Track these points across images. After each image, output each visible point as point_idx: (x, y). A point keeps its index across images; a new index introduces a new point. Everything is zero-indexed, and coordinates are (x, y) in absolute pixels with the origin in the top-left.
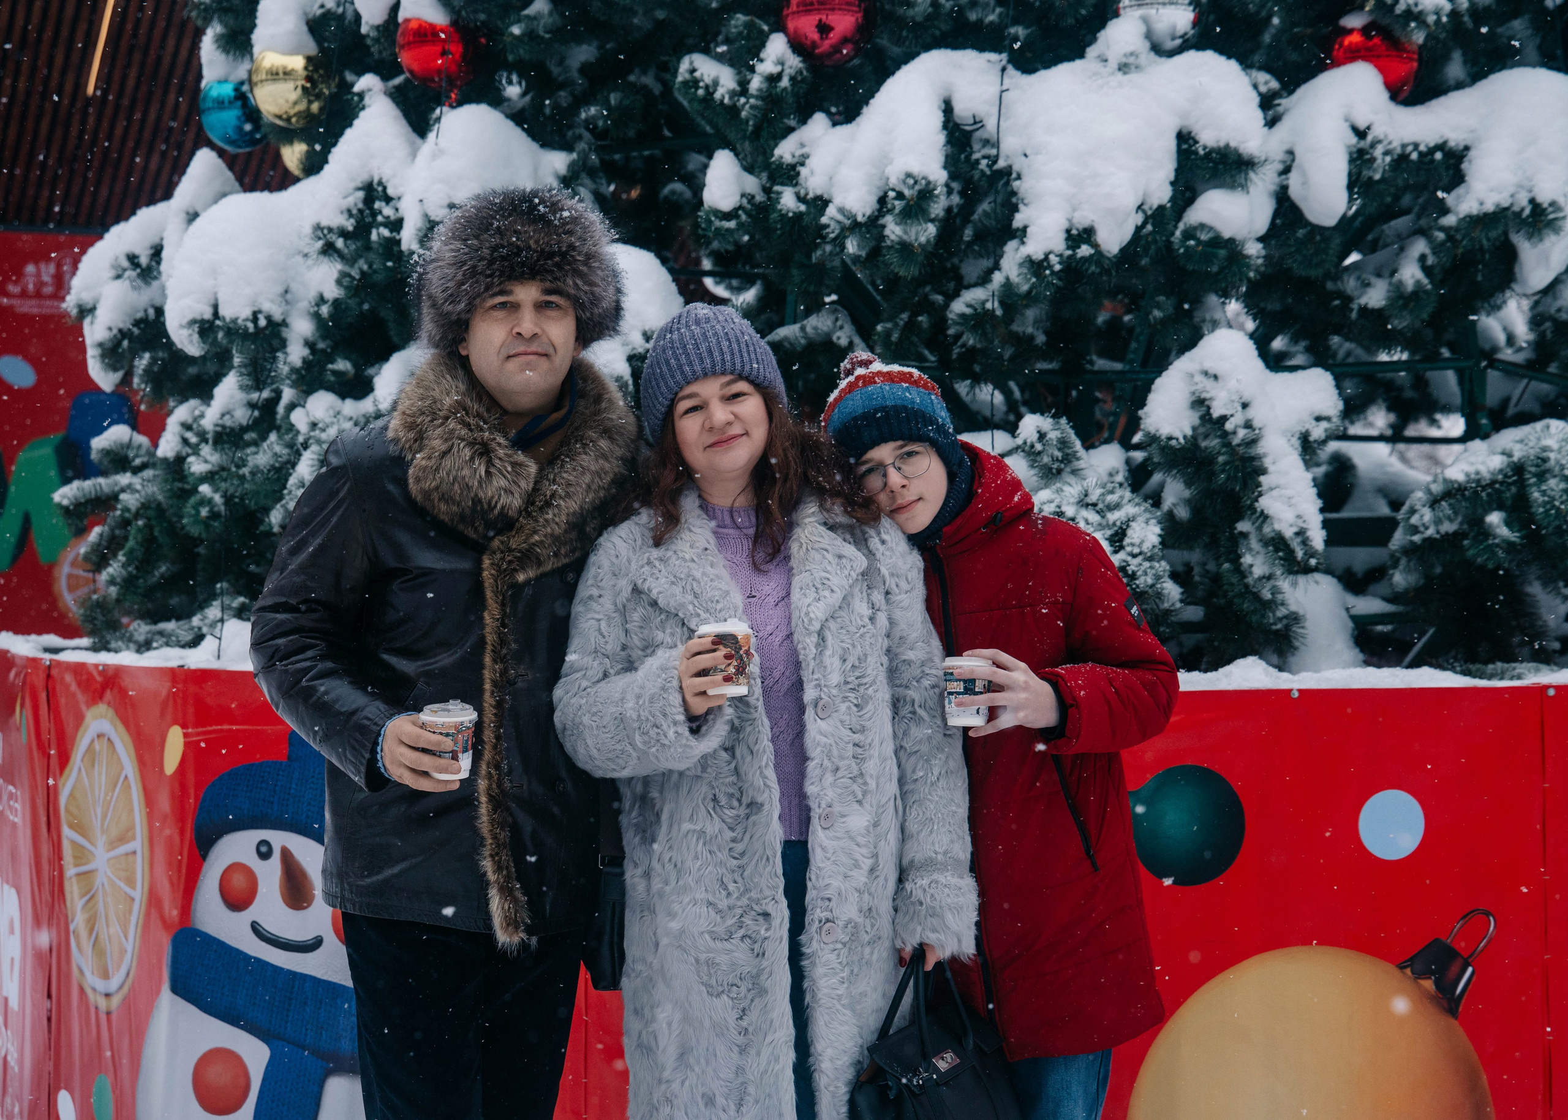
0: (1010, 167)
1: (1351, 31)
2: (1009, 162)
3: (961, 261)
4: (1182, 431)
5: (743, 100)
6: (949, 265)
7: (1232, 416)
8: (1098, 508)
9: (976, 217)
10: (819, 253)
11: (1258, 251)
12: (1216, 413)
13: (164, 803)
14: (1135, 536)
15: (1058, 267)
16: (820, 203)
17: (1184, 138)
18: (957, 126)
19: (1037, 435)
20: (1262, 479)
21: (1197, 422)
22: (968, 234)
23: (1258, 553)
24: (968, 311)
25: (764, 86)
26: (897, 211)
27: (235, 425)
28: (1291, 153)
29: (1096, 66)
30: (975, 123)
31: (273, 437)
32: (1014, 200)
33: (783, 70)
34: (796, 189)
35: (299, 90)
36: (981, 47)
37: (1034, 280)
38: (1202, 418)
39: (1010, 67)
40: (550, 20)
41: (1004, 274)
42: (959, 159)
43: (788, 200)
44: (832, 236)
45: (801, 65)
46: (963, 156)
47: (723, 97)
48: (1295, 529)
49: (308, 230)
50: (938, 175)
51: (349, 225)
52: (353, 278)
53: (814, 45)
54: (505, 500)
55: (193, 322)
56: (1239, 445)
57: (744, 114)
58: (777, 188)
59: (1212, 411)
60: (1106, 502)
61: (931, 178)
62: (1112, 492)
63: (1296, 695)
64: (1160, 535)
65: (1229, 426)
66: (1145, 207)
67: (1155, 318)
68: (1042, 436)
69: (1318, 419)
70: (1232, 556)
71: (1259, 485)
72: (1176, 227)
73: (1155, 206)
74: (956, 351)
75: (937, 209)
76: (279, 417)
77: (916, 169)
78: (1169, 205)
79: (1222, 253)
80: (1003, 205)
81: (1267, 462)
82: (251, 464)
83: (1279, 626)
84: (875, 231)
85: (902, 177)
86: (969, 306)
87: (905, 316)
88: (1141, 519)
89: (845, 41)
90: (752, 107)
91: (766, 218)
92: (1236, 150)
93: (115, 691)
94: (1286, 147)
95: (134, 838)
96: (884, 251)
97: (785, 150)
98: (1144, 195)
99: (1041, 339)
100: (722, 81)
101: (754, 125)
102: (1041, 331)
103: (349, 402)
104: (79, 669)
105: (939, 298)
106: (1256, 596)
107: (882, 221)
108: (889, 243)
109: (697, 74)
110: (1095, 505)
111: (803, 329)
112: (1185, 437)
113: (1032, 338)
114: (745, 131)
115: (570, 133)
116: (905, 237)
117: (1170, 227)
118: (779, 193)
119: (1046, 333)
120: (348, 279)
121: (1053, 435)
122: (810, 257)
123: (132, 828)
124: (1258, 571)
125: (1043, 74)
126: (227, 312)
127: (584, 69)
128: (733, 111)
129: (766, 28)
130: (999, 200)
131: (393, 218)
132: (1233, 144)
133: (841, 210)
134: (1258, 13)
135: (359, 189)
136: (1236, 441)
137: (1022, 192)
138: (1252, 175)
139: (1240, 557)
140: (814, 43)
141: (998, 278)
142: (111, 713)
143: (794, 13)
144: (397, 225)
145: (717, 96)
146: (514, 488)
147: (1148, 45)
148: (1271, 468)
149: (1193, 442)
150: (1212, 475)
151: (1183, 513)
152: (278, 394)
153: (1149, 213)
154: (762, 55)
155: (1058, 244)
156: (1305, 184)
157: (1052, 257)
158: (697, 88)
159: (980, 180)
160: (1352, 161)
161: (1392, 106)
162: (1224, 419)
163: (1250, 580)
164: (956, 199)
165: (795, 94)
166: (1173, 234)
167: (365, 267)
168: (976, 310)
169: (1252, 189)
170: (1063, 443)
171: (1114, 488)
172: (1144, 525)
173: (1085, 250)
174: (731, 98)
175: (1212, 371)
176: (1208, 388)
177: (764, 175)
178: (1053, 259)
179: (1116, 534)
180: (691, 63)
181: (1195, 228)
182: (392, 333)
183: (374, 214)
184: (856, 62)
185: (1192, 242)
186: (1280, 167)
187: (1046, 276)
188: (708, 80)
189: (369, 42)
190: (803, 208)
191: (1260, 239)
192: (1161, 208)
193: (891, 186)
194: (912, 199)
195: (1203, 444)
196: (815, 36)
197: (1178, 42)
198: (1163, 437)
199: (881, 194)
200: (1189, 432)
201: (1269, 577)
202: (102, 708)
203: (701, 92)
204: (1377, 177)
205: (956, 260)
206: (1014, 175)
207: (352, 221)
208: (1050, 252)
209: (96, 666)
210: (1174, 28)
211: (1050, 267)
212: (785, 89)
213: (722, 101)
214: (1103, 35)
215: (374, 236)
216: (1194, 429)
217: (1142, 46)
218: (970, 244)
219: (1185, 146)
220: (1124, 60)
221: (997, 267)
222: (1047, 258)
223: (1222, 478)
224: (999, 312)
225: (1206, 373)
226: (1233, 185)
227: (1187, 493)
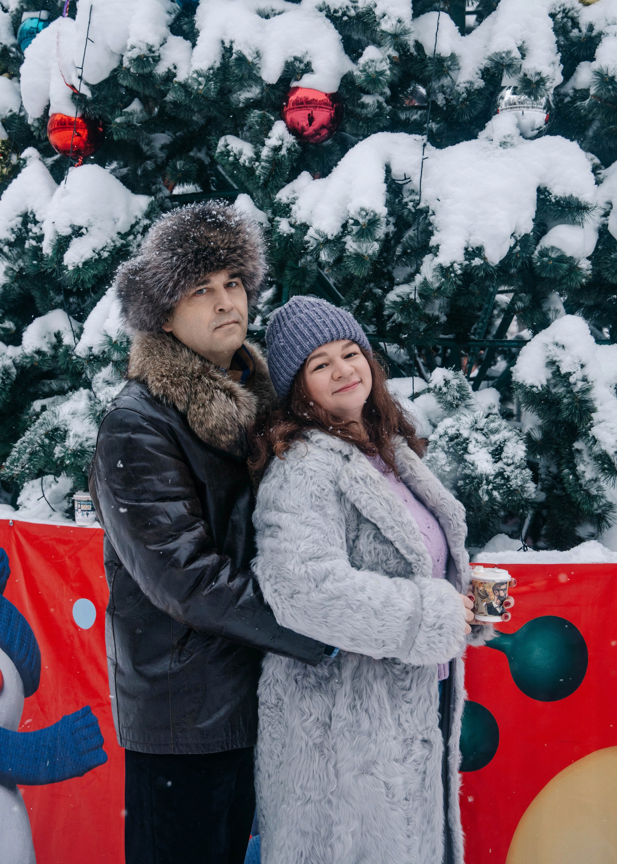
0: (428, 207)
2: (427, 204)
3: (393, 268)
4: (540, 382)
5: (257, 164)
6: (386, 271)
7: (574, 373)
8: (484, 432)
9: (404, 239)
10: (303, 260)
11: (588, 266)
12: (564, 371)
14: (509, 451)
15: (459, 272)
16: (304, 227)
17: (542, 191)
18: (393, 180)
19: (444, 382)
20: (593, 415)
21: (550, 376)
22: (399, 250)
23: (588, 463)
24: (398, 299)
25: (271, 154)
26: (354, 233)
28: (610, 204)
29: (487, 143)
30: (405, 179)
32: (430, 228)
33: (283, 144)
34: (289, 220)
36: (410, 132)
37: (443, 280)
38: (553, 373)
39: (428, 144)
40: (141, 116)
41: (423, 276)
42: (395, 202)
43: (284, 226)
44: (311, 248)
45: (294, 141)
46: (397, 200)
47: (245, 161)
48: (615, 449)
50: (382, 211)
51: (12, 238)
52: (14, 271)
53: (303, 129)
56: (578, 392)
57: (257, 173)
58: (277, 218)
59: (561, 369)
60: (490, 428)
61: (377, 211)
62: (493, 421)
64: (525, 451)
65: (572, 379)
66: (516, 235)
67: (518, 308)
68: (447, 383)
70: (571, 465)
71: (591, 419)
72: (535, 249)
73: (523, 234)
74: (389, 325)
75: (381, 232)
77: (368, 205)
78: (532, 234)
79: (565, 266)
80: (422, 233)
81: (597, 404)
83: (600, 511)
84: (339, 246)
85: (359, 210)
86: (398, 296)
87: (357, 302)
88: (513, 440)
89: (322, 127)
90: (263, 168)
92: (577, 199)
94: (607, 199)
96: (345, 259)
97: (283, 195)
98: (516, 226)
99: (443, 319)
100: (244, 152)
101: (264, 180)
102: (443, 314)
103: (11, 347)
105: (379, 291)
106: (588, 492)
107: (343, 240)
108: (348, 254)
109: (229, 148)
110: (482, 430)
112: (542, 386)
113: (437, 318)
114: (258, 183)
115: (154, 187)
116: (359, 250)
117: (532, 249)
118: (278, 222)
119: (447, 315)
120: (11, 271)
121: (454, 382)
122: (297, 263)
124: (589, 475)
125: (450, 149)
127: (163, 147)
128: (251, 171)
129: (273, 118)
130: (420, 229)
131: (38, 234)
132: (575, 195)
133: (318, 232)
134: (586, 116)
135: (20, 216)
136: (576, 389)
137: (436, 223)
138: (585, 215)
139: (575, 466)
140: (303, 127)
141: (419, 278)
143: (290, 109)
144: (40, 238)
145: (241, 161)
147: (518, 131)
148: (599, 408)
149: (547, 389)
150: (559, 411)
151: (537, 435)
153: (519, 238)
154: (270, 135)
155: (459, 257)
157: (455, 265)
158: (229, 156)
159: (408, 216)
162: (569, 374)
163: (582, 482)
164: (392, 228)
165: (291, 160)
166: (533, 253)
167: (22, 264)
168: (403, 299)
169: (585, 225)
170: (461, 388)
171: (495, 418)
172: (515, 444)
173: (477, 261)
174: (249, 163)
175: (561, 343)
176: (558, 354)
177: (270, 211)
178: (456, 267)
179: (497, 450)
180: (226, 141)
181: (547, 250)
183: (28, 231)
184: (329, 142)
185: (545, 259)
186: (602, 212)
187: (451, 278)
188: (236, 151)
189: (32, 129)
190: (293, 231)
191: (589, 258)
192: (526, 235)
193: (351, 216)
194: (364, 225)
195: (554, 391)
196: (304, 123)
197: (536, 132)
198: (527, 386)
199: (344, 222)
200: (545, 383)
201: (596, 480)
203: (231, 159)
205: (390, 268)
206: (430, 213)
207: (14, 235)
208: (454, 262)
210: (534, 123)
211: (454, 272)
212: (283, 156)
213: (244, 164)
214: (489, 125)
215: (27, 246)
216: (548, 380)
217: (516, 133)
218: (400, 257)
219: (542, 197)
220: (504, 140)
221: (418, 271)
222: (452, 266)
223: (565, 414)
224: (418, 301)
225: (557, 344)
226: (573, 222)
227: (540, 422)
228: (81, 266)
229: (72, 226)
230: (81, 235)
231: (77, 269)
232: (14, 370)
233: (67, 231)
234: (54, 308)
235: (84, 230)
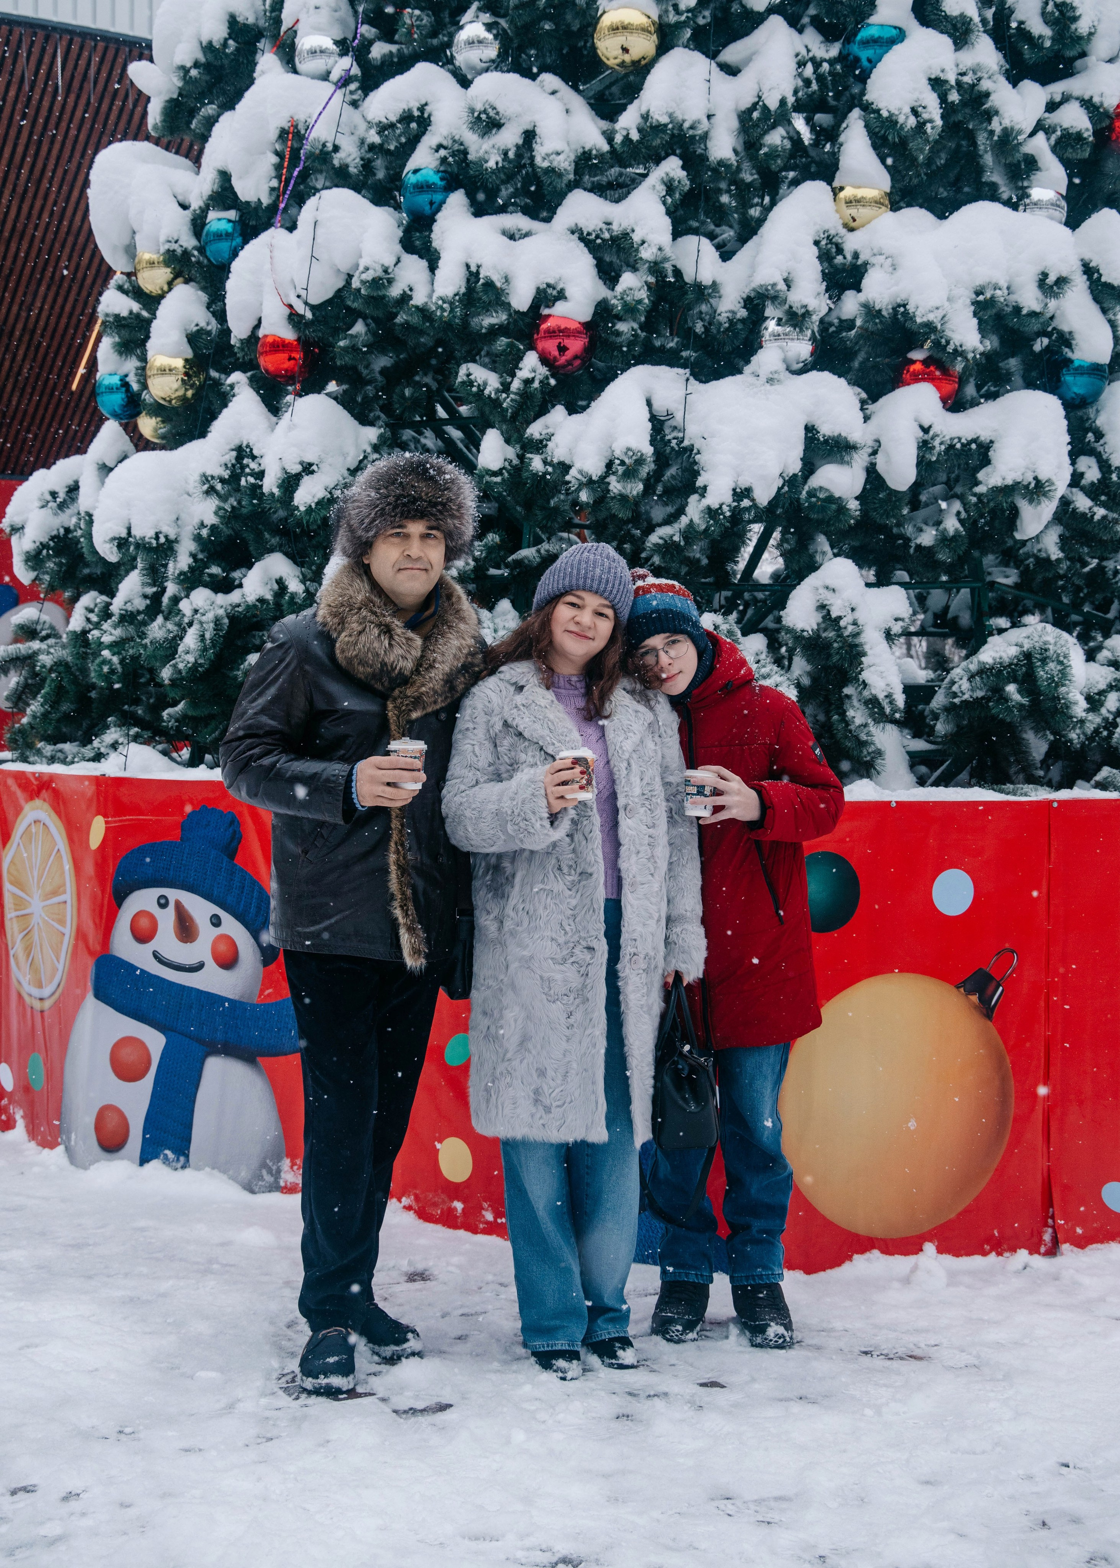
0: (693, 445)
1: (914, 362)
2: (692, 442)
4: (810, 626)
5: (504, 395)
6: (645, 512)
7: (844, 616)
9: (666, 478)
10: (556, 499)
11: (856, 506)
12: (834, 615)
13: (89, 868)
15: (728, 514)
16: (565, 467)
17: (810, 430)
18: (656, 416)
20: (863, 659)
21: (820, 620)
22: (660, 489)
23: (858, 708)
24: (661, 542)
25: (522, 387)
26: (620, 472)
27: (134, 610)
28: (878, 441)
29: (753, 379)
30: (668, 415)
31: (160, 619)
32: (696, 468)
33: (535, 376)
34: (543, 456)
35: (180, 382)
36: (671, 365)
37: (711, 522)
38: (823, 617)
39: (691, 378)
40: (364, 338)
41: (688, 517)
42: (658, 439)
43: (537, 464)
44: (570, 489)
45: (547, 373)
46: (661, 438)
47: (490, 393)
48: (885, 694)
49: (195, 477)
50: (647, 449)
51: (226, 474)
52: (226, 511)
54: (401, 664)
55: (114, 539)
56: (848, 636)
57: (505, 405)
58: (528, 455)
59: (831, 613)
61: (644, 452)
62: (764, 666)
63: (894, 805)
65: (842, 623)
66: (784, 475)
68: (716, 627)
69: (896, 620)
70: (839, 711)
71: (861, 663)
72: (803, 489)
73: (790, 474)
75: (645, 471)
76: (164, 604)
77: (634, 445)
78: (799, 473)
79: (834, 507)
80: (686, 472)
81: (867, 648)
82: (151, 637)
83: (868, 758)
84: (603, 486)
85: (624, 450)
86: (661, 538)
89: (576, 357)
90: (512, 400)
91: (520, 476)
92: (845, 438)
93: (50, 791)
94: (875, 437)
95: (65, 892)
96: (607, 500)
97: (535, 430)
98: (785, 466)
99: (705, 561)
100: (490, 382)
101: (512, 412)
102: (704, 556)
103: (220, 595)
104: (19, 777)
105: (640, 533)
106: (857, 738)
108: (611, 495)
109: (472, 377)
111: (538, 551)
112: (812, 630)
113: (699, 560)
114: (506, 416)
115: (372, 415)
116: (623, 491)
117: (799, 489)
118: (531, 459)
119: (708, 557)
120: (222, 511)
121: (724, 627)
122: (549, 503)
123: (64, 885)
124: (858, 721)
125: (714, 384)
126: (137, 532)
127: (384, 371)
128: (497, 403)
129: (523, 347)
130: (683, 468)
131: (257, 470)
132: (843, 434)
133: (580, 472)
134: (852, 348)
135: (234, 450)
136: (846, 633)
137: (702, 463)
138: (853, 455)
139: (845, 712)
140: (555, 358)
141: (684, 520)
142: (46, 806)
143: (541, 339)
144: (260, 475)
145: (486, 392)
146: (408, 656)
147: (784, 366)
148: (869, 652)
149: (817, 635)
150: (829, 656)
151: (806, 681)
152: (164, 590)
153: (787, 479)
154: (520, 366)
155: (728, 498)
156: (888, 461)
157: (724, 507)
158: (472, 386)
159: (670, 453)
160: (919, 448)
161: (944, 411)
162: (840, 618)
163: (852, 727)
164: (653, 466)
165: (544, 393)
166: (801, 493)
167: (235, 504)
168: (665, 541)
169: (854, 464)
170: (730, 633)
171: (766, 663)
173: (746, 503)
174: (496, 394)
175: (832, 586)
176: (828, 598)
177: (519, 446)
180: (467, 369)
181: (815, 490)
182: (251, 548)
183: (243, 467)
185: (814, 500)
186: (870, 450)
187: (719, 519)
188: (480, 381)
189: (237, 350)
190: (549, 469)
191: (857, 498)
192: (795, 475)
193: (615, 456)
194: (630, 465)
195: (824, 635)
196: (556, 353)
197: (801, 365)
198: (797, 630)
199: (609, 461)
200: (815, 627)
201: (866, 725)
202: (38, 802)
203: (474, 389)
204: (934, 459)
206: (695, 451)
207: (228, 472)
208: (722, 504)
209: (34, 774)
210: (800, 356)
211: (723, 514)
212: (536, 389)
213: (489, 396)
214: (754, 359)
215: (243, 482)
216: (818, 624)
217: (782, 367)
218: (660, 496)
219: (810, 435)
220: (771, 376)
221: (682, 512)
222: (721, 508)
223: (835, 659)
224: (682, 543)
225: (827, 588)
226: (842, 462)
227: (809, 668)
228: (313, 506)
229: (301, 463)
230: (312, 472)
231: (309, 509)
232: (226, 621)
233: (296, 469)
234: (271, 551)
235: (314, 467)
